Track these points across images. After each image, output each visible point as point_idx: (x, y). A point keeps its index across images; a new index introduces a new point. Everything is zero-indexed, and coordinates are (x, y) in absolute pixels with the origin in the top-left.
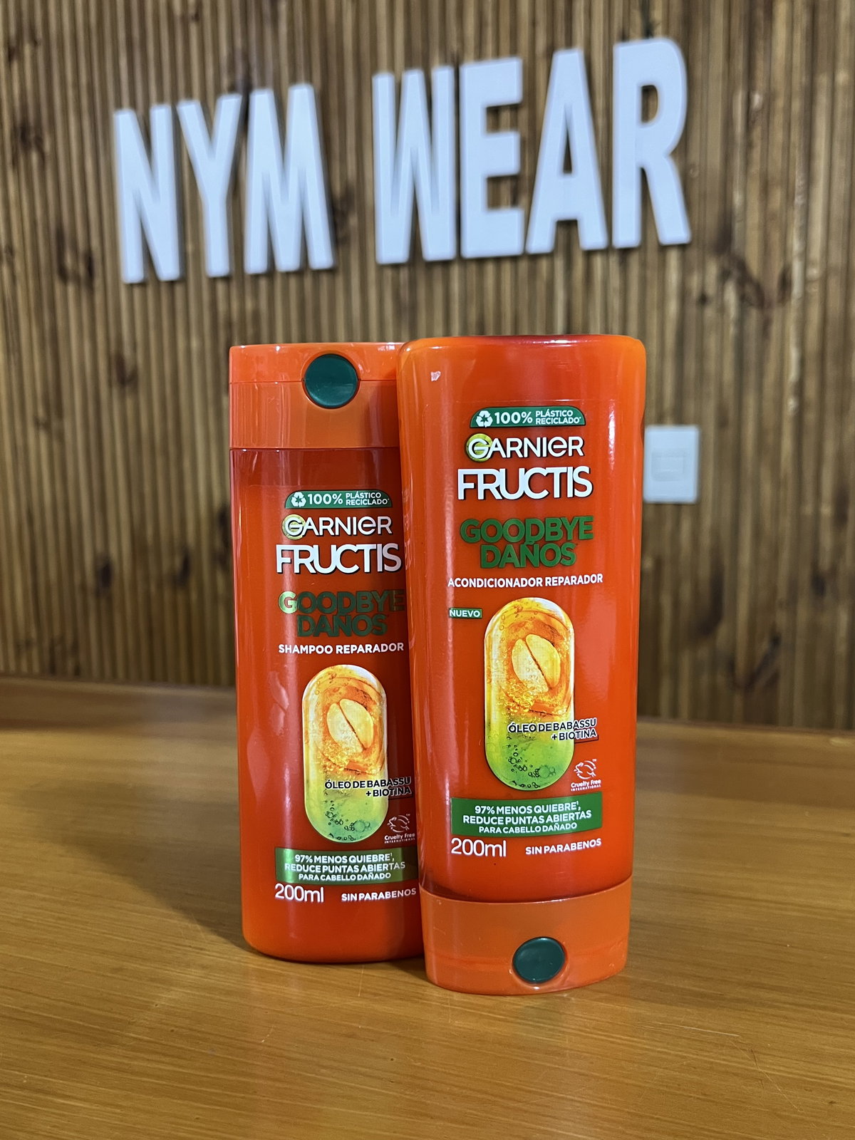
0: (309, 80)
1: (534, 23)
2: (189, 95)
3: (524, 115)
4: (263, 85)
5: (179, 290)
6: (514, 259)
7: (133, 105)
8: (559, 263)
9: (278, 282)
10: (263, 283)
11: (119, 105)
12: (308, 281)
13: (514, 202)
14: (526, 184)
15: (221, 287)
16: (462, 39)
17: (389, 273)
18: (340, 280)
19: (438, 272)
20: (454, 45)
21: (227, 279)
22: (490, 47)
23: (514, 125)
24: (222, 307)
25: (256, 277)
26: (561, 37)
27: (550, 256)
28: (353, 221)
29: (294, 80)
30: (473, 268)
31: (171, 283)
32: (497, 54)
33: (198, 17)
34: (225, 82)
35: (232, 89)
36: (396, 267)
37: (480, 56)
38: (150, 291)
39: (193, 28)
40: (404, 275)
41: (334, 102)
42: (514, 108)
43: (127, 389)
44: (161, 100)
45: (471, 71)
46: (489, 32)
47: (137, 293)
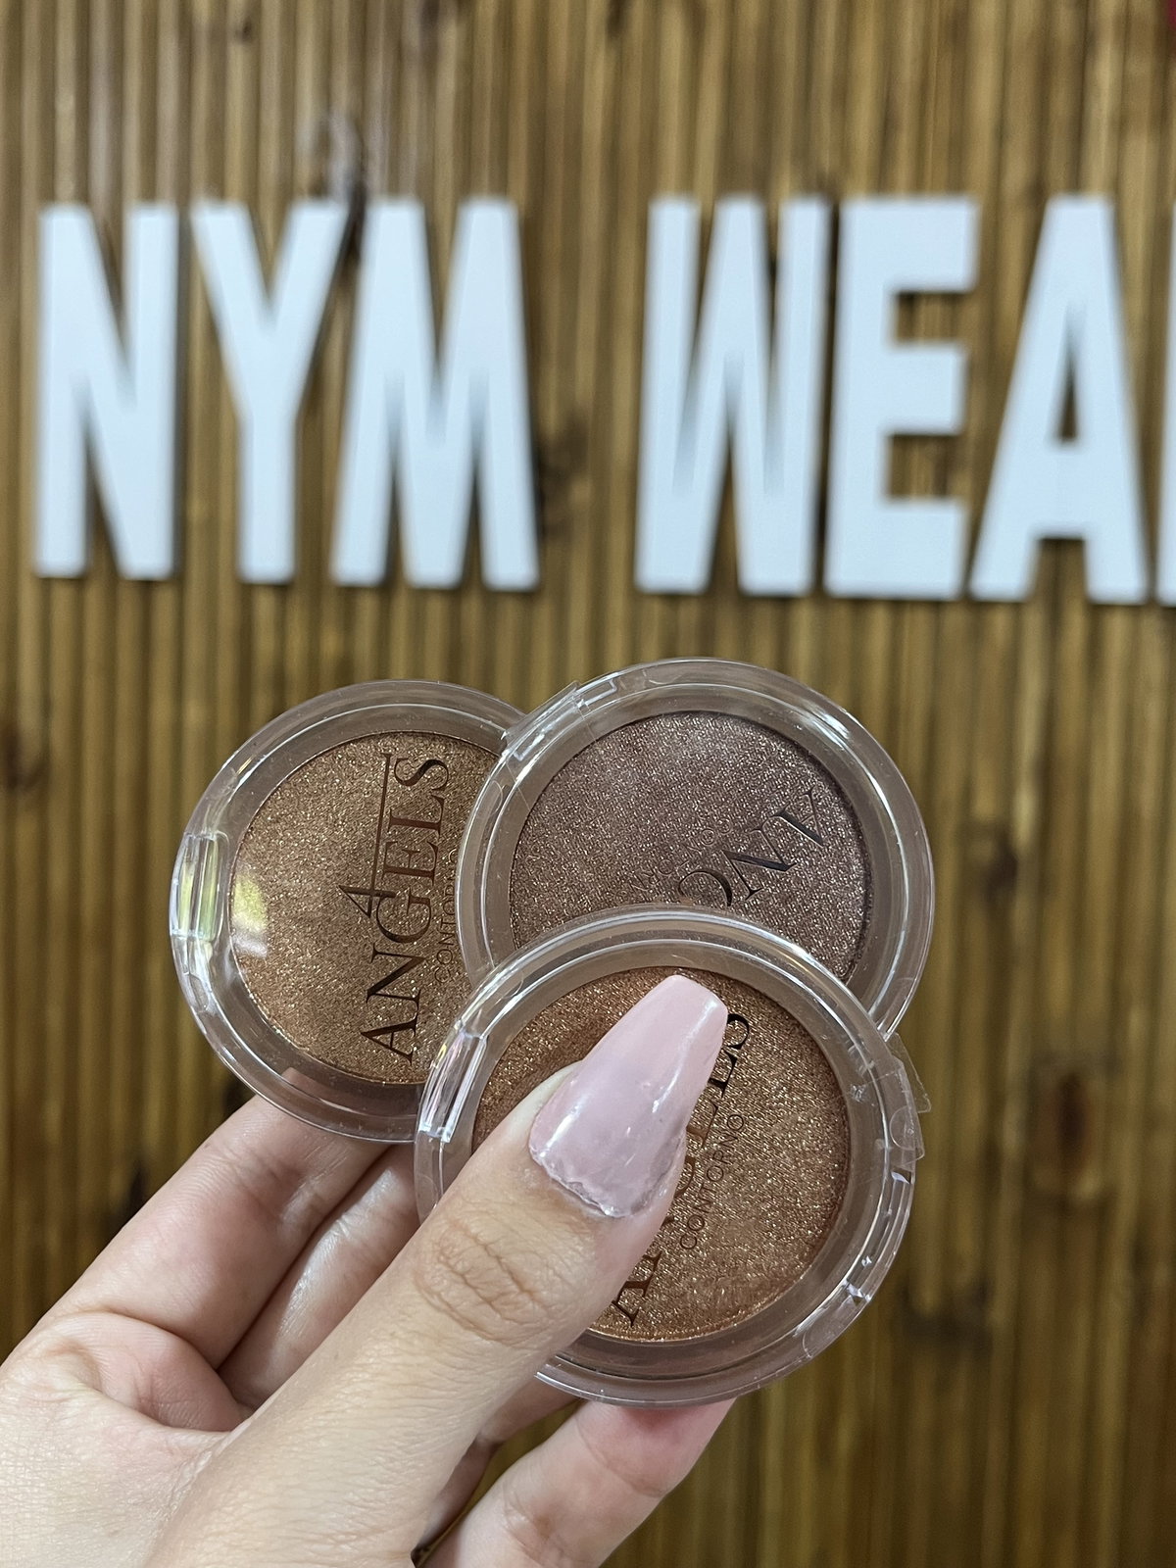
0: (500, 188)
1: (1001, 134)
2: (219, 191)
3: (972, 313)
4: (394, 190)
5: (164, 601)
6: (935, 605)
7: (84, 197)
8: (1034, 622)
9: (402, 607)
10: (367, 607)
11: (49, 195)
12: (472, 608)
13: (941, 489)
14: (969, 452)
15: (265, 606)
16: (844, 149)
17: (656, 609)
18: (544, 613)
19: (765, 617)
20: (827, 160)
21: (281, 589)
22: (903, 170)
23: (948, 332)
24: (265, 643)
25: (350, 592)
26: (1058, 170)
27: (1016, 606)
28: (581, 492)
29: (466, 189)
30: (843, 614)
31: (147, 585)
32: (919, 187)
33: (250, 31)
34: (305, 172)
35: (320, 190)
36: (673, 598)
37: (882, 185)
38: (94, 596)
39: (238, 56)
40: (689, 615)
41: (553, 242)
42: (951, 299)
43: (24, 800)
44: (150, 194)
45: (864, 217)
46: (904, 140)
47: (62, 597)
